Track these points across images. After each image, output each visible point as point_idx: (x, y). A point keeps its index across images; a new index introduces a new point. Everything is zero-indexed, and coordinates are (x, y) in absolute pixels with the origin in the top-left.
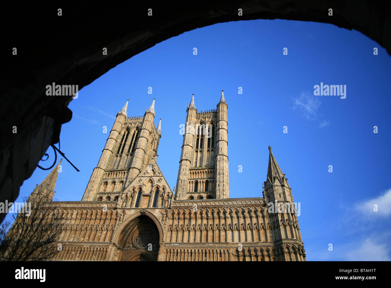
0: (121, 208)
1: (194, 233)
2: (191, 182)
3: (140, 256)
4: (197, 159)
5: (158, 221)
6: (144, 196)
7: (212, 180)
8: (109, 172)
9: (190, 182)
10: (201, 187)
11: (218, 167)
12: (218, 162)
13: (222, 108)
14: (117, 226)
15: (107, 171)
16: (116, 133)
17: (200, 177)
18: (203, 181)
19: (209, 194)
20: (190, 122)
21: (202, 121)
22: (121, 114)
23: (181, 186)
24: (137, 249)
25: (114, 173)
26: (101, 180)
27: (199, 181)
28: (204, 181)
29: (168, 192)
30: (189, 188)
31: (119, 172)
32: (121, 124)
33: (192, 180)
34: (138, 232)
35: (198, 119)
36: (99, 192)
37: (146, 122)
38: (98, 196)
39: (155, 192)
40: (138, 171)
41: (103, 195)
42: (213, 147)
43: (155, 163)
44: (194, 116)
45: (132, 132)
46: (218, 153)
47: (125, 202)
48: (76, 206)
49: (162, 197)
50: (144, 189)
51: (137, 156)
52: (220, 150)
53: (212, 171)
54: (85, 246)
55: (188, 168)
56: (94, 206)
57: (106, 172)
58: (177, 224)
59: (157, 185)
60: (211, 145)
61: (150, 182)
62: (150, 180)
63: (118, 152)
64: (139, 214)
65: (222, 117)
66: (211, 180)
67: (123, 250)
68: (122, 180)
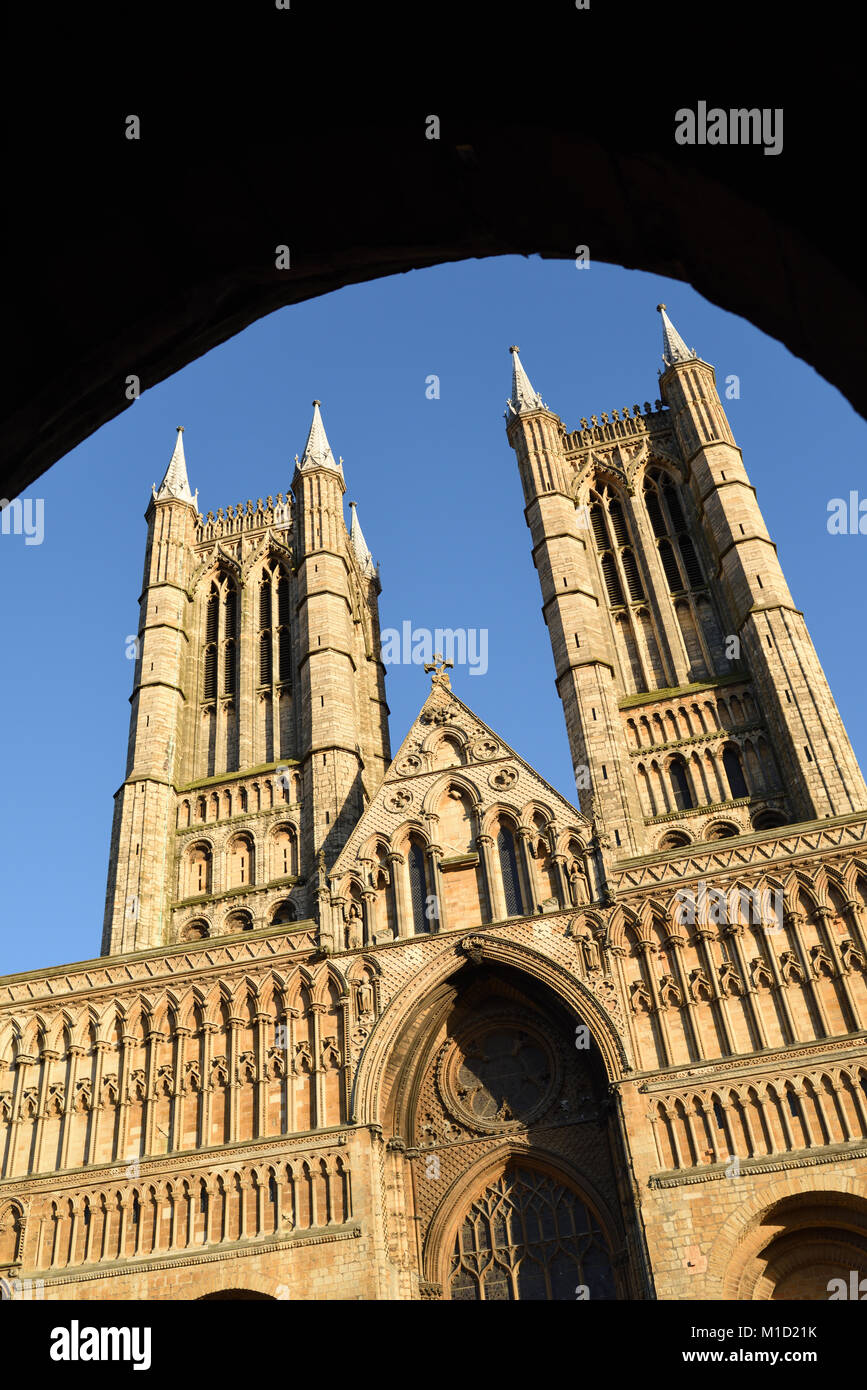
0: (344, 949)
1: (769, 1001)
2: (648, 764)
3: (503, 1168)
4: (634, 653)
5: (568, 976)
6: (447, 868)
7: (754, 740)
8: (201, 792)
9: (641, 767)
10: (709, 780)
11: (775, 669)
12: (764, 644)
13: (695, 387)
14: (357, 1040)
15: (188, 792)
16: (177, 599)
17: (685, 734)
18: (707, 751)
19: (761, 805)
20: (547, 480)
21: (603, 469)
22: (173, 501)
23: (611, 794)
24: (481, 1134)
25: (227, 791)
26: (171, 841)
27: (688, 755)
28: (714, 749)
29: (571, 829)
30: (647, 794)
31: (251, 782)
32: (181, 550)
33: (651, 757)
34: (458, 1053)
35: (577, 462)
36: (181, 899)
37: (316, 520)
38: (182, 919)
39: (495, 842)
40: (351, 762)
41: (206, 912)
42: (701, 581)
43: (451, 701)
44: (555, 450)
45: (252, 581)
46: (751, 602)
47: (355, 919)
48: (101, 985)
49: (541, 861)
50: (436, 836)
51: (327, 687)
52: (754, 586)
53: (740, 697)
54: (217, 1171)
55: (613, 701)
56: (197, 967)
57: (183, 797)
58: (668, 971)
59: (499, 803)
60: (684, 577)
61: (452, 796)
62: (453, 787)
63: (211, 690)
64: (454, 963)
65: (710, 431)
66: (747, 740)
67: (413, 1154)
68: (284, 817)
